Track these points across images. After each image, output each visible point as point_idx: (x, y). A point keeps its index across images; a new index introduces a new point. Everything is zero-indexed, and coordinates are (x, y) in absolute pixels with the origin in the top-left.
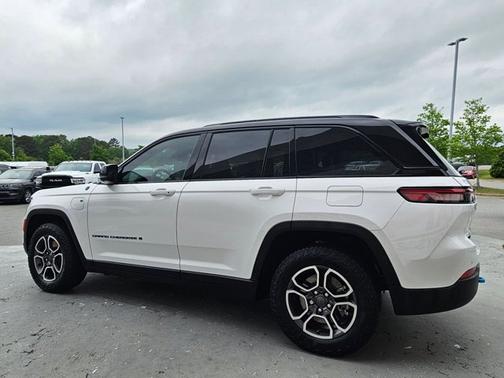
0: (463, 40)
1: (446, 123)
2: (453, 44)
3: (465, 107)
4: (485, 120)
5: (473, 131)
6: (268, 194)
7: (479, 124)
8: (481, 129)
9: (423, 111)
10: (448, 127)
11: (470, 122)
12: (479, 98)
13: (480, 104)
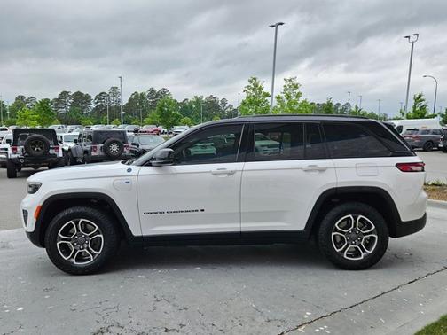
0: (282, 24)
1: (267, 95)
2: (273, 26)
3: (284, 83)
4: (298, 96)
5: (289, 105)
6: (315, 170)
7: (294, 98)
8: (295, 103)
9: (249, 84)
10: (269, 99)
11: (288, 97)
12: (294, 77)
13: (295, 82)
